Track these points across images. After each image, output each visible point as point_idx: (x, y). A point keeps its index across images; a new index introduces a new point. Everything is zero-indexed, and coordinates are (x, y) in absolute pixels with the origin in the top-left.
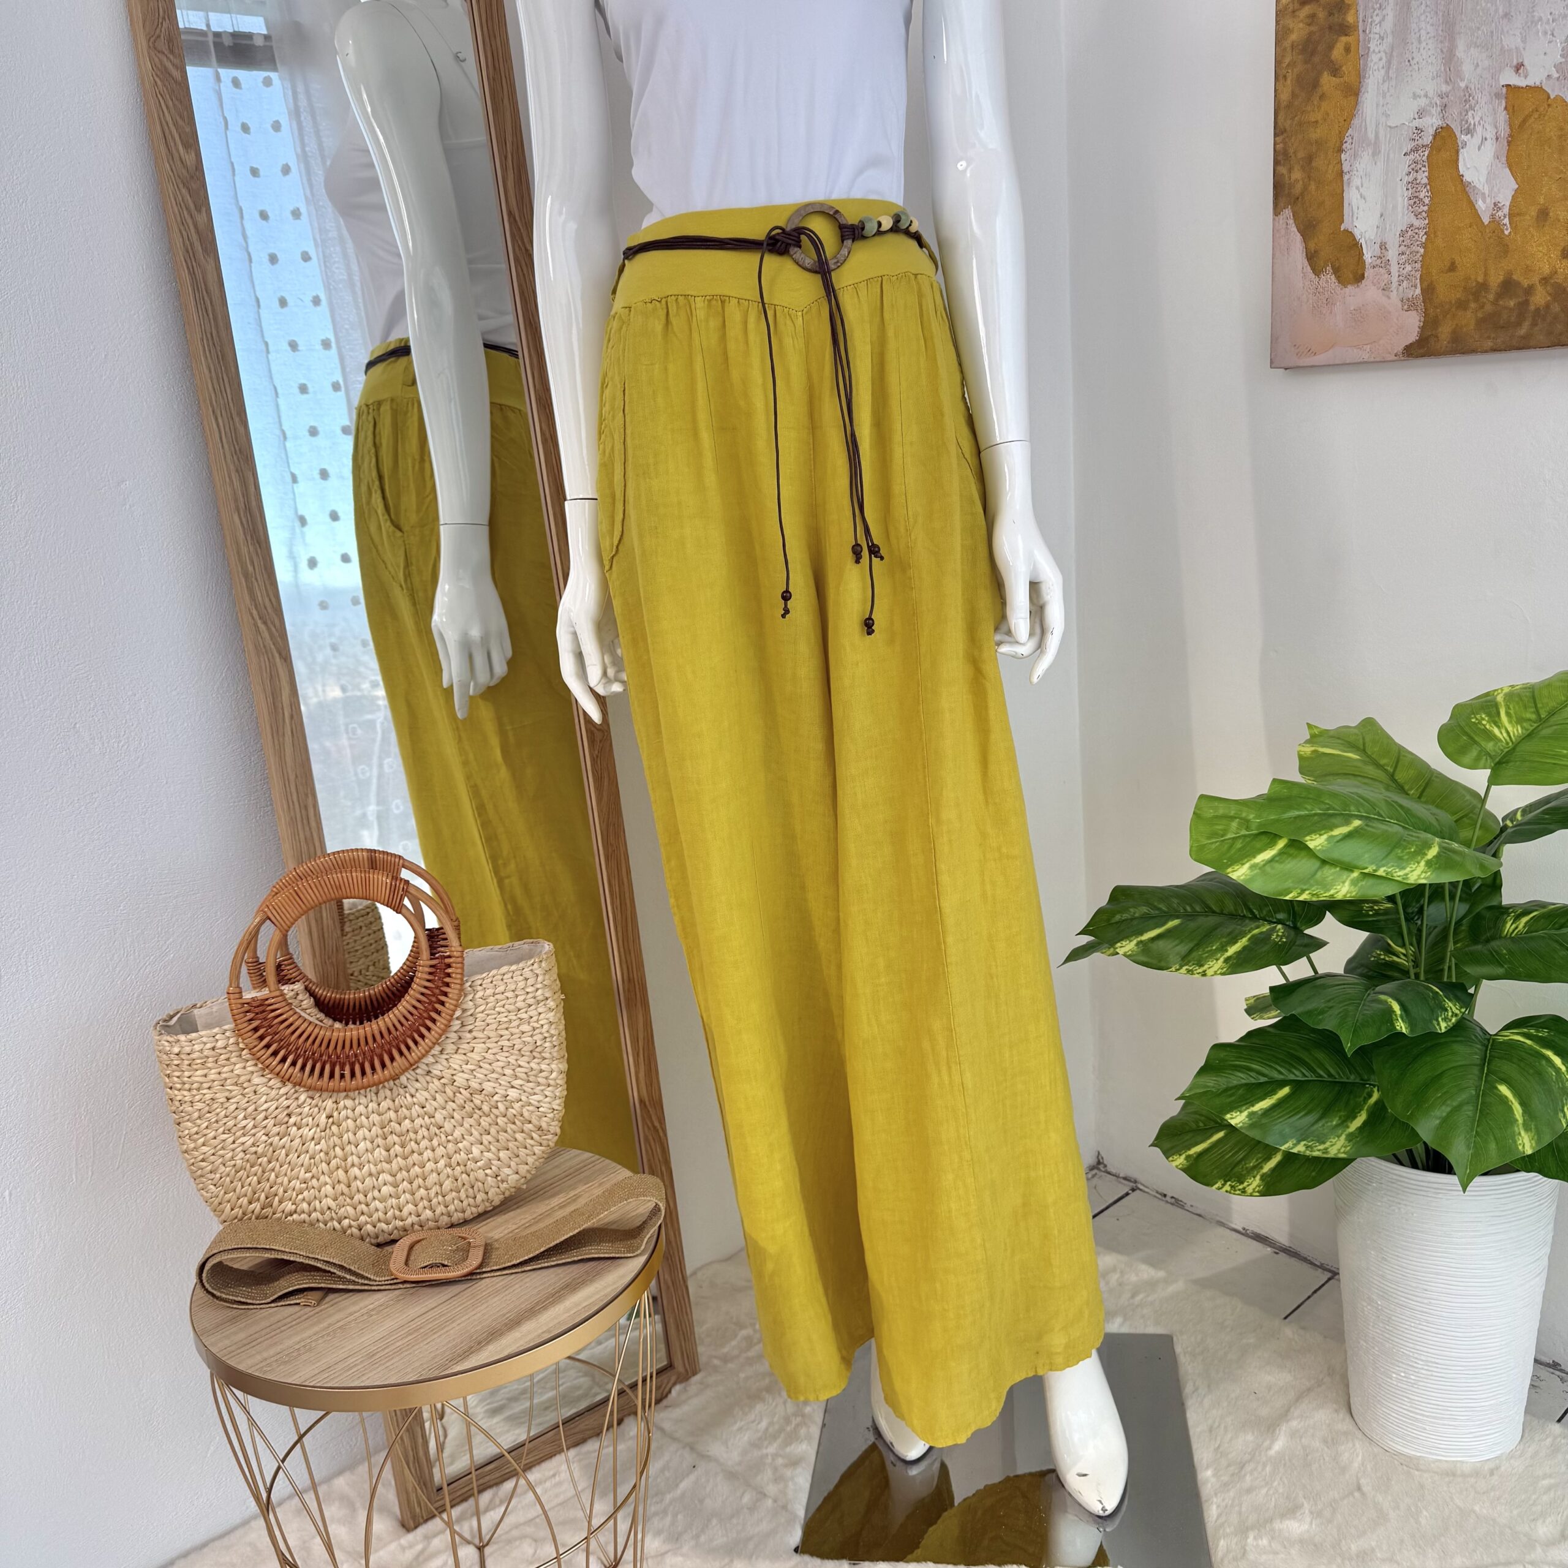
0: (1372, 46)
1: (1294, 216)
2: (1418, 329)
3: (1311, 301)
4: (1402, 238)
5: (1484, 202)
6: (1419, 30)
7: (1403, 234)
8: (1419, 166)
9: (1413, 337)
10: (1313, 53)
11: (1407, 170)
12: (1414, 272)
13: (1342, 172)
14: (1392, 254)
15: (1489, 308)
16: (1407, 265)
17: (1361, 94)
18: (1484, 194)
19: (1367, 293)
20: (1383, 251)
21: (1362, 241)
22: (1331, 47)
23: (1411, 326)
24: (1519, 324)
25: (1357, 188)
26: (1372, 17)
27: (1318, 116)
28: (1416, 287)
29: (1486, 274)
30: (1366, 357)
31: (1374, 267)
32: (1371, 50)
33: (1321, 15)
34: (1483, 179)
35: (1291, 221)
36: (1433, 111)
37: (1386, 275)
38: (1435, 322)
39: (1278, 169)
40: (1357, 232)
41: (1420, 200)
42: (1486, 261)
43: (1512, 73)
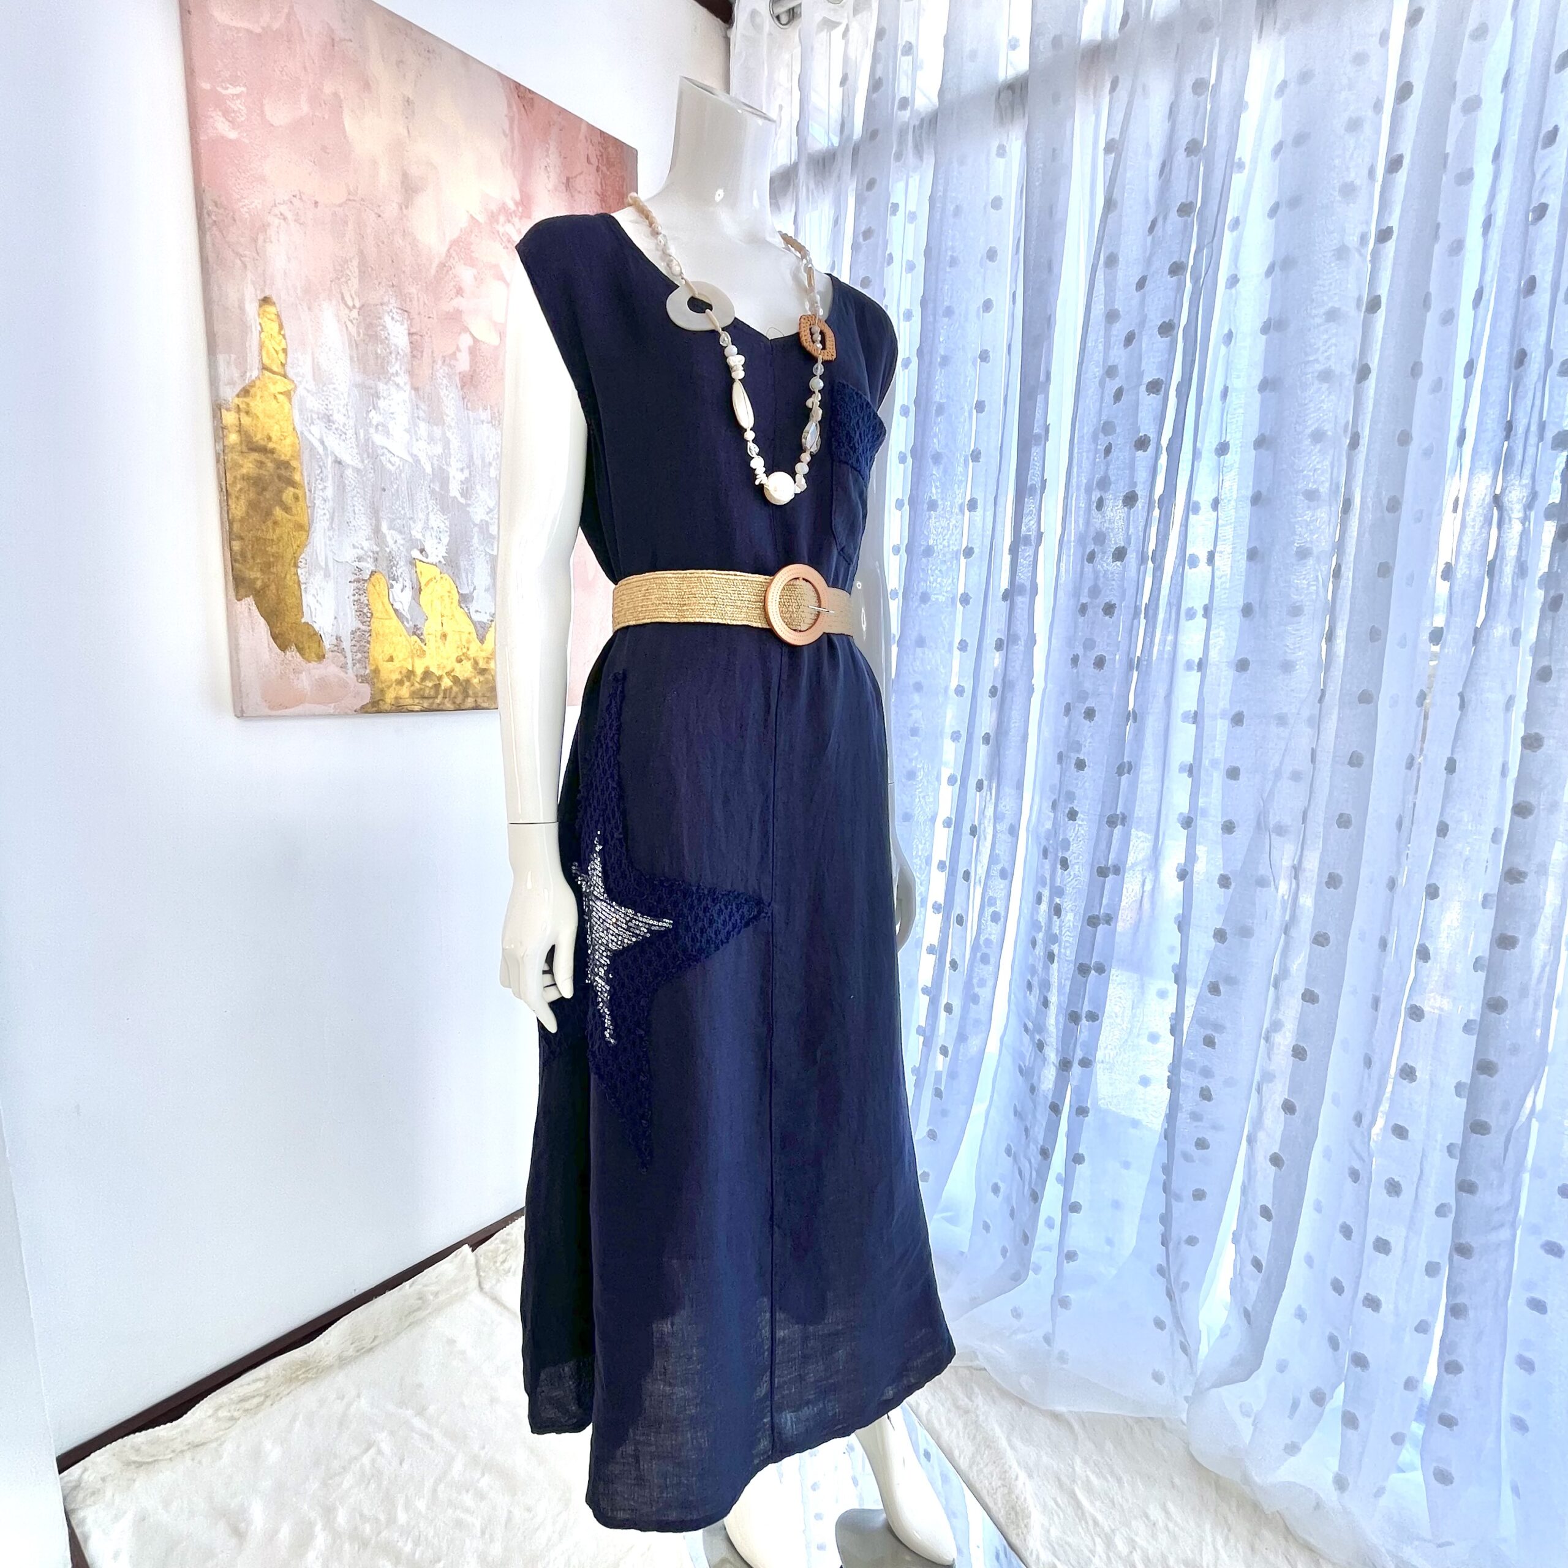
0: (318, 502)
1: (256, 603)
2: (368, 696)
3: (279, 669)
4: (352, 636)
5: (408, 623)
6: (354, 506)
7: (353, 633)
8: (361, 592)
9: (367, 700)
10: (264, 489)
11: (352, 592)
12: (363, 659)
13: (299, 581)
14: (347, 644)
15: (417, 686)
16: (358, 653)
17: (311, 532)
18: (407, 619)
19: (327, 669)
20: (339, 642)
21: (321, 633)
22: (280, 492)
23: (364, 693)
24: (436, 697)
25: (314, 595)
27: (274, 536)
28: (366, 668)
29: (413, 666)
30: (332, 711)
31: (332, 651)
32: (317, 505)
33: (270, 465)
34: (406, 610)
35: (254, 608)
36: (369, 559)
37: (342, 659)
38: (382, 691)
39: (237, 565)
40: (316, 627)
41: (364, 614)
42: (412, 658)
43: (418, 552)
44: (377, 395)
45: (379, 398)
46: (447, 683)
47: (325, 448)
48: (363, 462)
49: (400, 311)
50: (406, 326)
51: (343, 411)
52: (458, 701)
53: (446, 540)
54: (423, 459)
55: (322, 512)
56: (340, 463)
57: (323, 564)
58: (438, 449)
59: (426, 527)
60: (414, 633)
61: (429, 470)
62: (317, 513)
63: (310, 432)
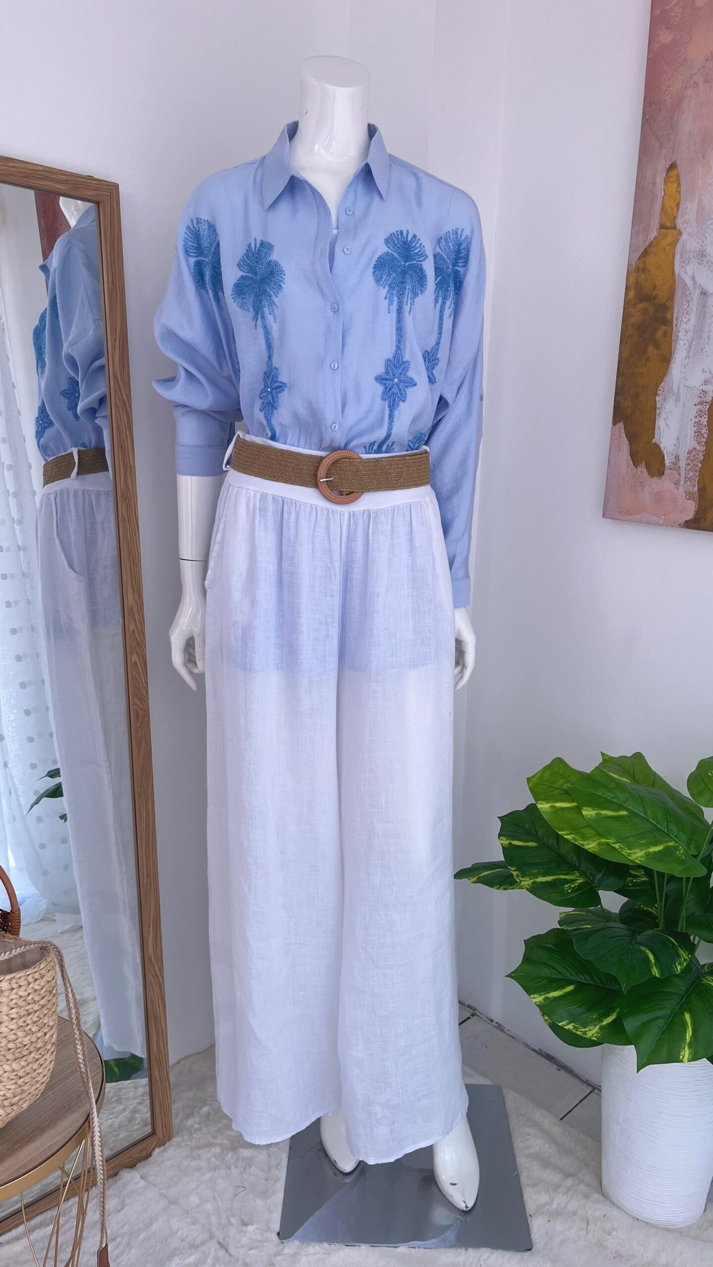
0: (681, 335)
1: (624, 428)
2: (693, 512)
3: (630, 482)
4: (688, 455)
6: (709, 332)
7: (690, 452)
8: (703, 414)
9: (690, 516)
10: (644, 332)
11: (695, 414)
12: (694, 477)
13: (656, 407)
14: (682, 463)
16: (690, 472)
17: (671, 363)
19: (665, 484)
20: (677, 460)
21: (665, 452)
22: (655, 331)
23: (690, 509)
25: (664, 419)
26: (681, 318)
27: (644, 370)
28: (695, 486)
30: (661, 522)
31: (670, 469)
32: (680, 338)
33: (652, 310)
35: (623, 431)
37: (678, 476)
38: (705, 510)
39: (618, 397)
40: (662, 446)
41: (703, 434)
47: (695, 283)
55: (684, 342)
56: (704, 293)
57: (676, 391)
62: (679, 344)
63: (686, 272)
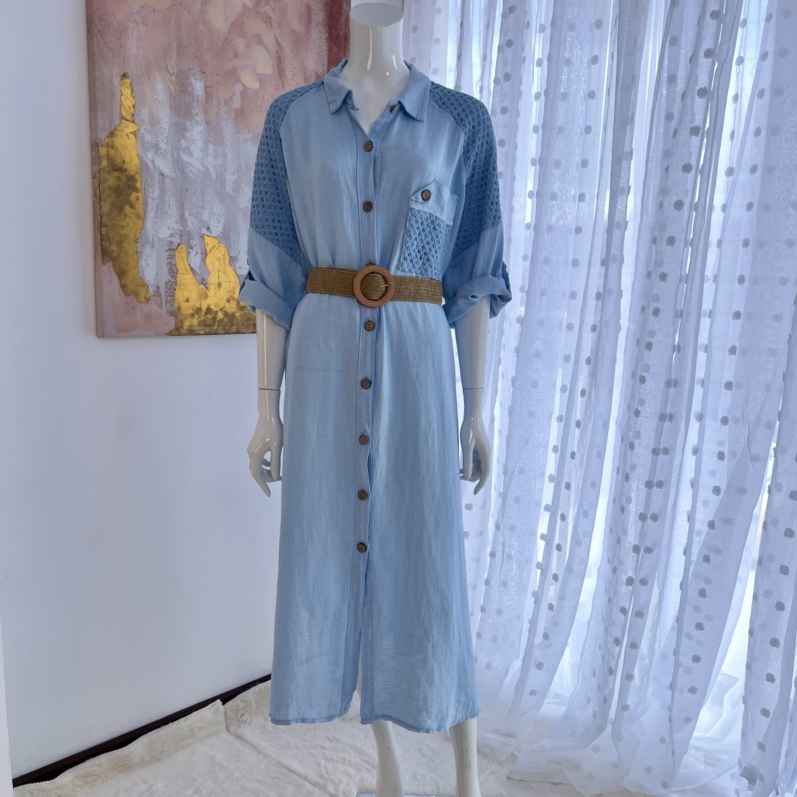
1: (113, 266)
2: (174, 324)
3: (124, 307)
4: (166, 286)
5: (198, 276)
6: (169, 202)
7: (166, 283)
8: (172, 257)
9: (172, 327)
10: (120, 194)
11: (167, 257)
12: (172, 300)
13: (137, 252)
14: (162, 291)
15: (202, 318)
16: (169, 297)
17: (145, 220)
18: (198, 274)
19: (152, 308)
20: (158, 289)
21: (148, 284)
22: (130, 195)
24: (214, 325)
25: (145, 260)
27: (125, 224)
28: (173, 306)
29: (200, 305)
30: (152, 334)
31: (154, 296)
32: (149, 202)
33: (124, 179)
34: (198, 268)
35: (112, 269)
36: (177, 236)
37: (160, 300)
38: (182, 322)
39: (104, 243)
40: (146, 280)
41: (173, 271)
42: (200, 299)
43: (206, 230)
44: (185, 129)
45: (186, 131)
46: (220, 315)
47: (155, 166)
48: (175, 173)
49: (200, 73)
50: (203, 82)
51: (165, 141)
52: (227, 328)
53: (223, 221)
54: (211, 169)
55: (151, 207)
56: (162, 174)
57: (151, 240)
58: (220, 162)
59: (212, 214)
60: (202, 283)
61: (214, 175)
62: (149, 207)
63: (147, 156)
